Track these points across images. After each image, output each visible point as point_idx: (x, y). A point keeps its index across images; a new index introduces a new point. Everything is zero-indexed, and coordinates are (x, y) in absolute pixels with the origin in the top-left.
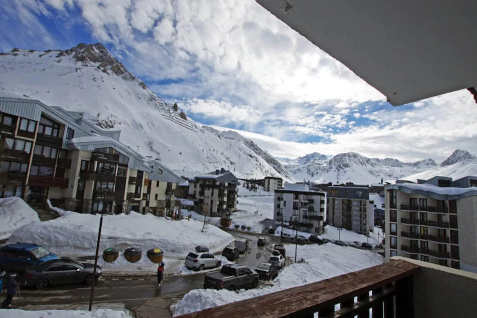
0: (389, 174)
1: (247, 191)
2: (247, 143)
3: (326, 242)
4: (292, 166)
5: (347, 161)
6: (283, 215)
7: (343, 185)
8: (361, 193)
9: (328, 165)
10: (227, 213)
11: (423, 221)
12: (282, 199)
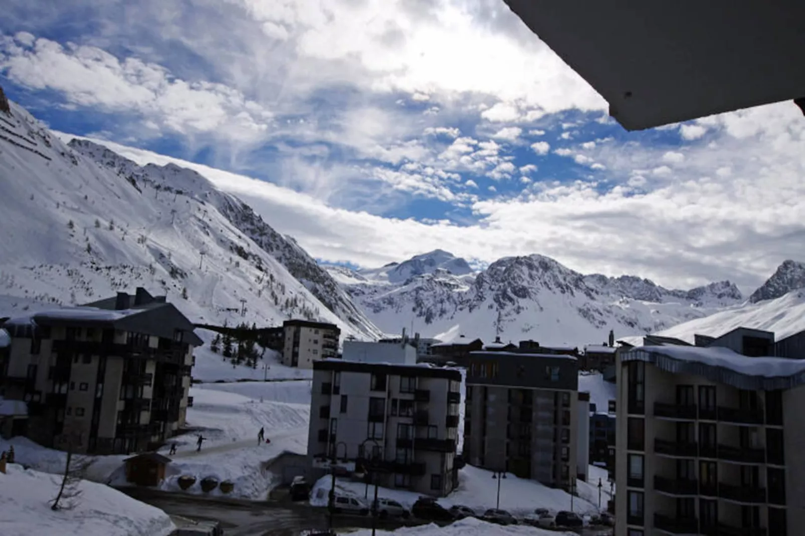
0: (628, 321)
1: (224, 366)
2: (232, 210)
3: (461, 517)
4: (370, 287)
5: (524, 277)
6: (338, 440)
7: (511, 347)
8: (557, 370)
9: (472, 289)
10: (155, 439)
11: (708, 448)
12: (337, 390)
